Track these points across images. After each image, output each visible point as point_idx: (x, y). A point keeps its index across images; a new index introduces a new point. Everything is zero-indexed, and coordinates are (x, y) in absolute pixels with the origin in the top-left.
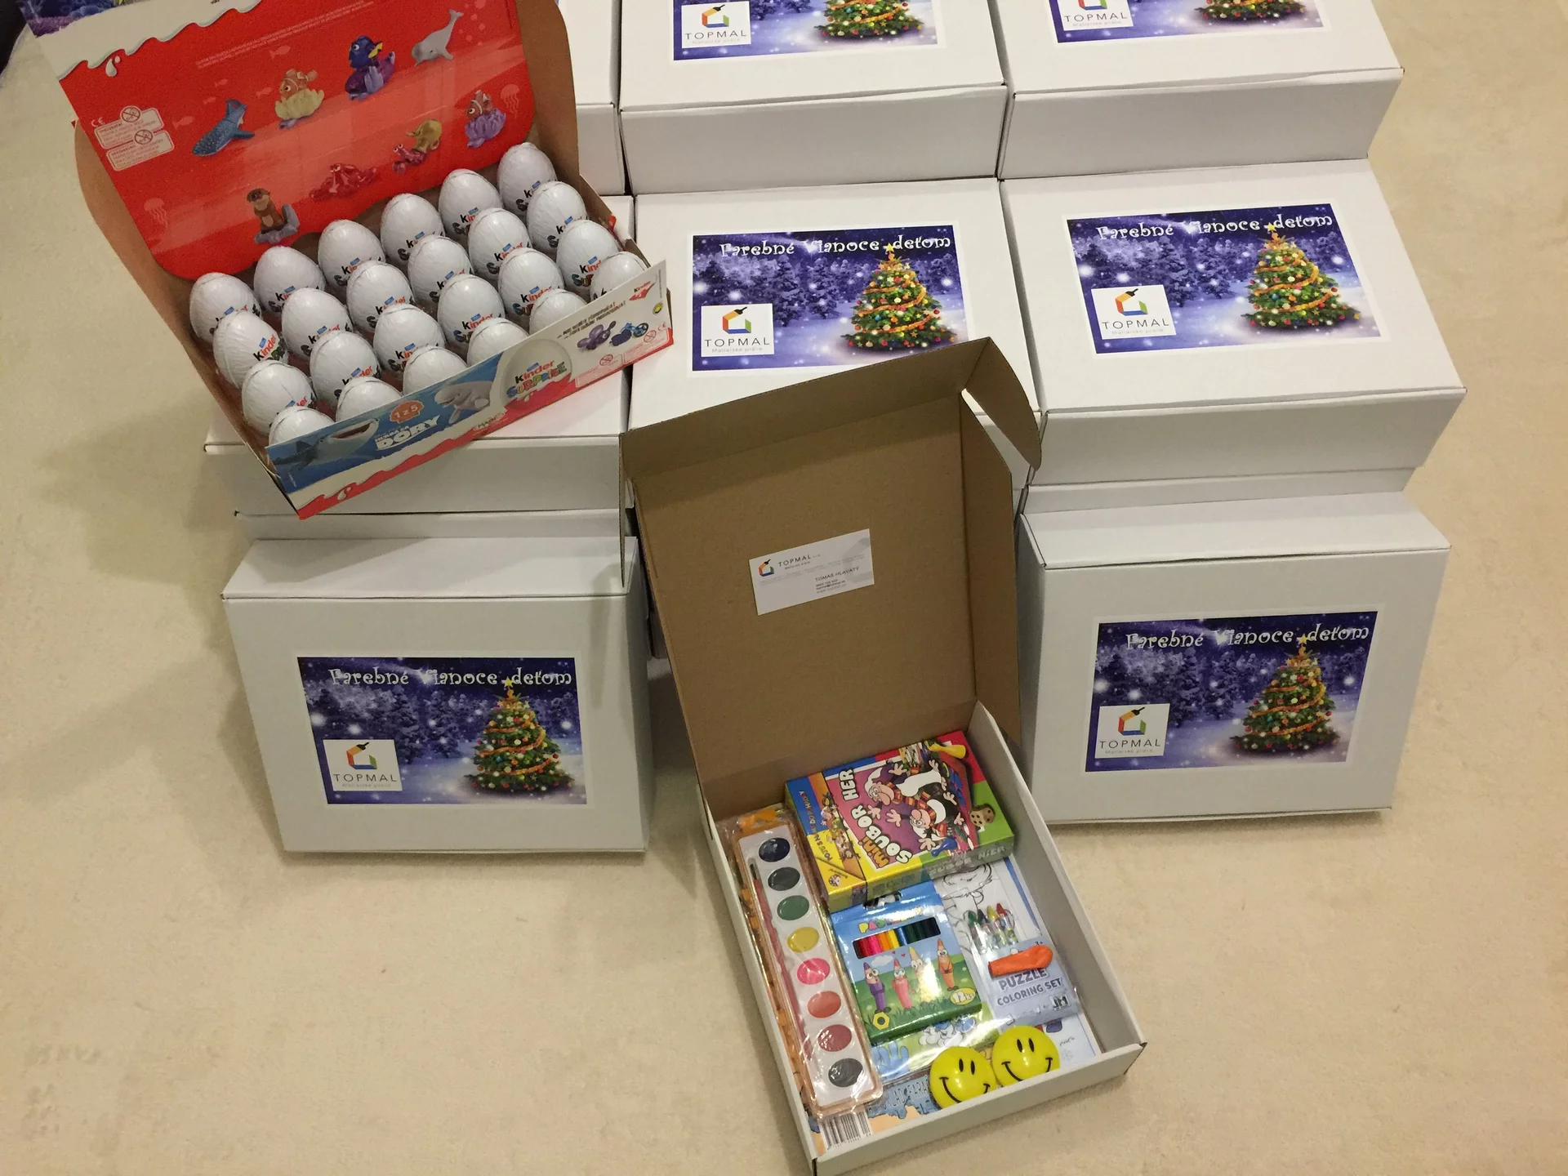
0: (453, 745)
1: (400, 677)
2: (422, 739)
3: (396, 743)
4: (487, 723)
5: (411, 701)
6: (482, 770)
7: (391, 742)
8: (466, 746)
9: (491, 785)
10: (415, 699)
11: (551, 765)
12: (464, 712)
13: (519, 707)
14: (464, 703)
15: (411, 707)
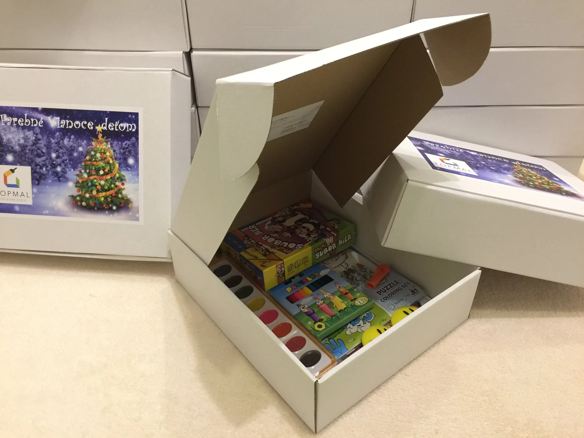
0: (64, 172)
1: (38, 121)
2: (47, 167)
3: (32, 169)
4: (85, 157)
5: (43, 139)
6: (79, 192)
7: (29, 168)
8: (72, 174)
9: (84, 204)
10: (45, 137)
11: (120, 191)
12: (73, 148)
13: (104, 147)
14: (73, 142)
15: (42, 143)
